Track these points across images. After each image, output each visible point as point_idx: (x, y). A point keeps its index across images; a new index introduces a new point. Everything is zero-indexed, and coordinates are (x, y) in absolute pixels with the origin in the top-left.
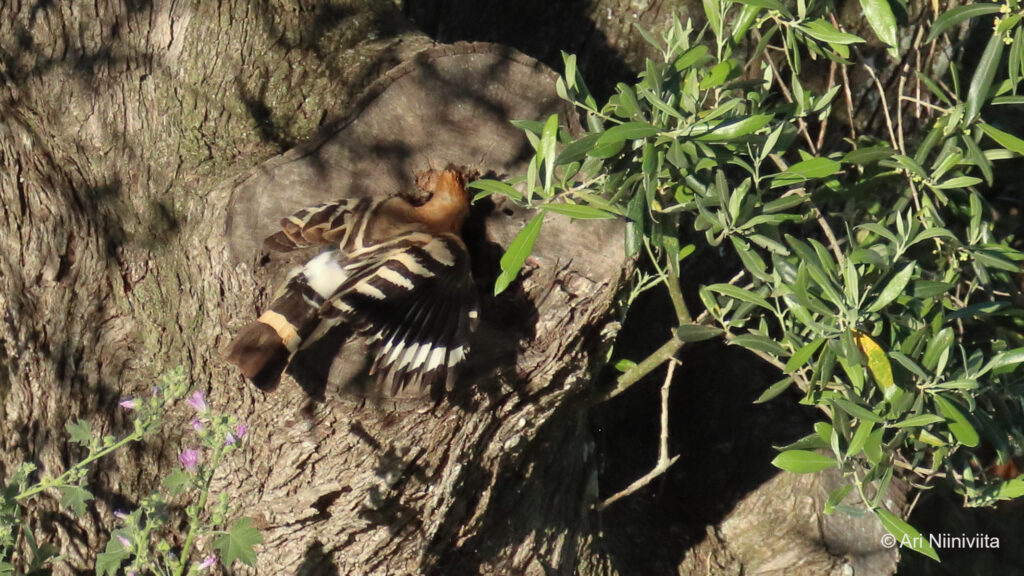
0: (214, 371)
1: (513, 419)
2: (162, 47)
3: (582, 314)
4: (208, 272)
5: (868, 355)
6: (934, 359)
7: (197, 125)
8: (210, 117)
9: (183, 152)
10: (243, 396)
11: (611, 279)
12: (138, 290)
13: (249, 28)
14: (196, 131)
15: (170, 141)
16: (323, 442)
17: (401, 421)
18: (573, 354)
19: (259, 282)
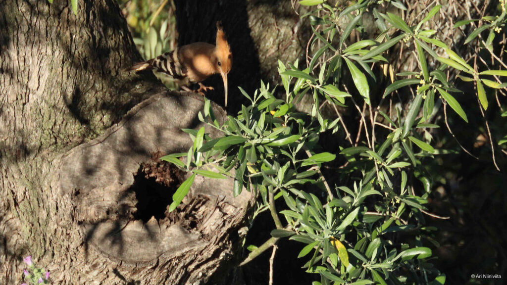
0: (55, 246)
1: (196, 272)
2: (34, 89)
3: (229, 223)
4: (51, 198)
5: (339, 250)
6: (370, 253)
7: (51, 127)
8: (57, 123)
9: (43, 140)
10: (67, 258)
11: (244, 206)
12: (21, 205)
13: (77, 81)
14: (50, 130)
15: (37, 134)
16: (103, 282)
17: (140, 272)
18: (224, 242)
19: (74, 204)
